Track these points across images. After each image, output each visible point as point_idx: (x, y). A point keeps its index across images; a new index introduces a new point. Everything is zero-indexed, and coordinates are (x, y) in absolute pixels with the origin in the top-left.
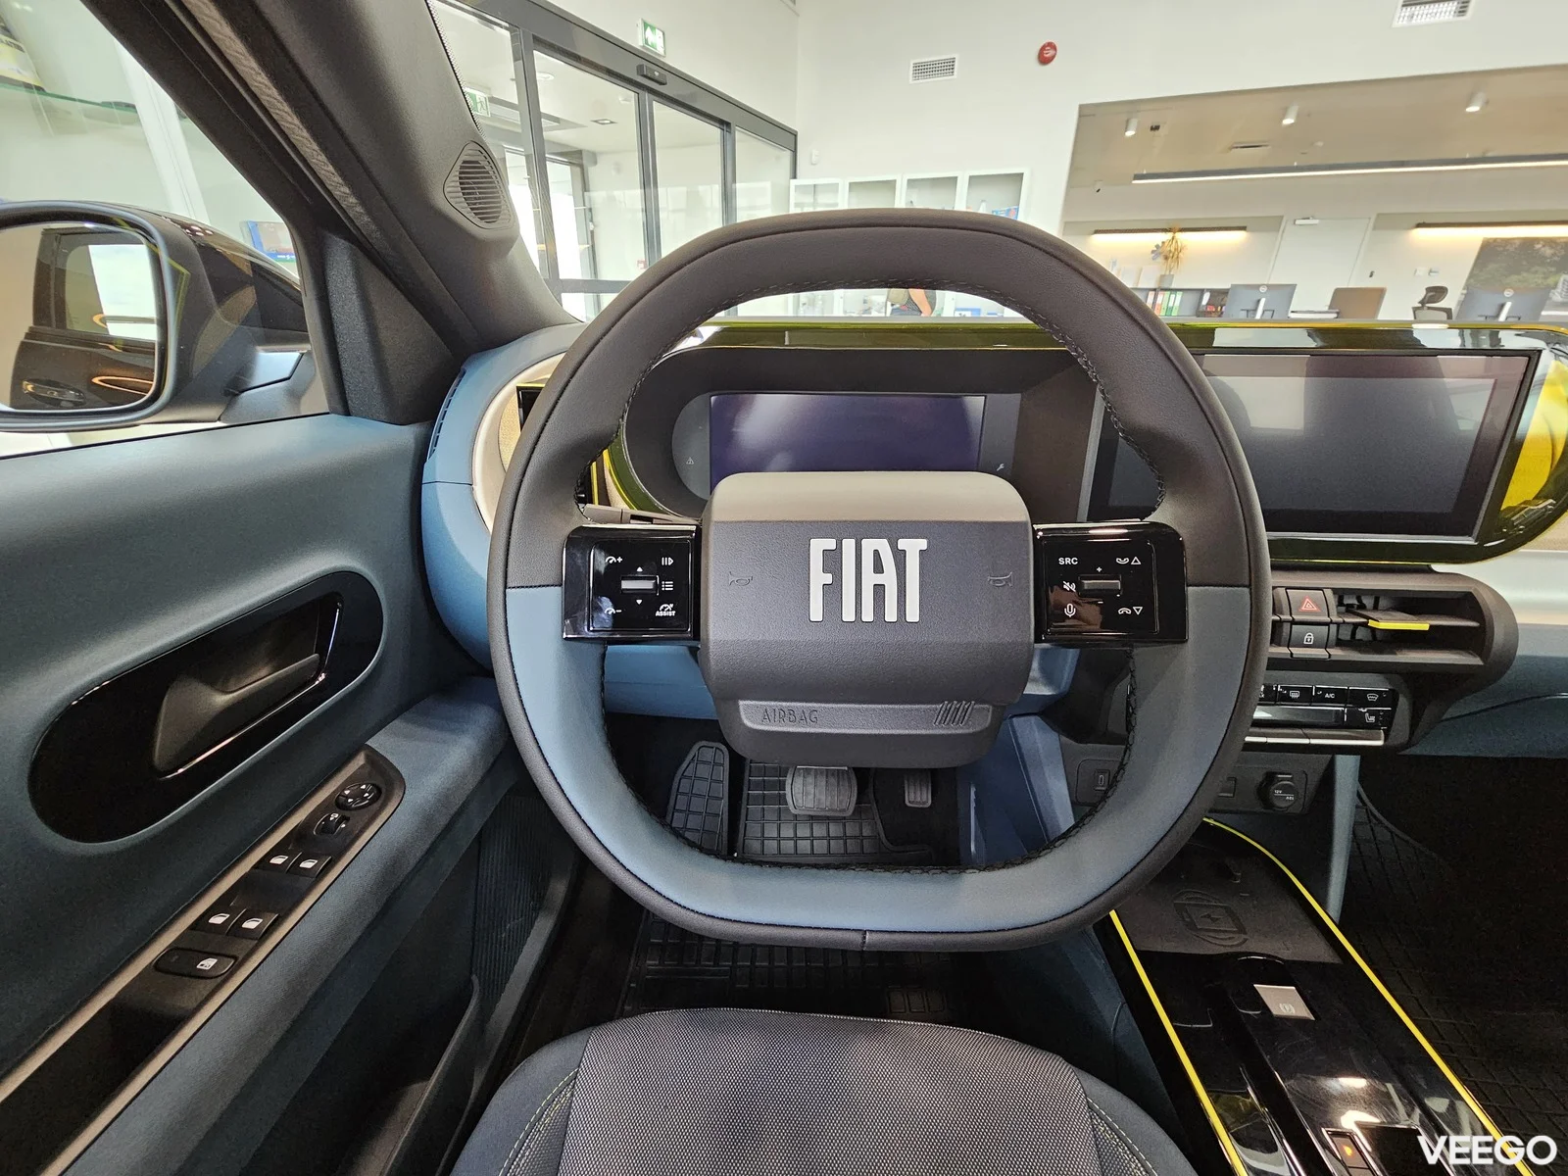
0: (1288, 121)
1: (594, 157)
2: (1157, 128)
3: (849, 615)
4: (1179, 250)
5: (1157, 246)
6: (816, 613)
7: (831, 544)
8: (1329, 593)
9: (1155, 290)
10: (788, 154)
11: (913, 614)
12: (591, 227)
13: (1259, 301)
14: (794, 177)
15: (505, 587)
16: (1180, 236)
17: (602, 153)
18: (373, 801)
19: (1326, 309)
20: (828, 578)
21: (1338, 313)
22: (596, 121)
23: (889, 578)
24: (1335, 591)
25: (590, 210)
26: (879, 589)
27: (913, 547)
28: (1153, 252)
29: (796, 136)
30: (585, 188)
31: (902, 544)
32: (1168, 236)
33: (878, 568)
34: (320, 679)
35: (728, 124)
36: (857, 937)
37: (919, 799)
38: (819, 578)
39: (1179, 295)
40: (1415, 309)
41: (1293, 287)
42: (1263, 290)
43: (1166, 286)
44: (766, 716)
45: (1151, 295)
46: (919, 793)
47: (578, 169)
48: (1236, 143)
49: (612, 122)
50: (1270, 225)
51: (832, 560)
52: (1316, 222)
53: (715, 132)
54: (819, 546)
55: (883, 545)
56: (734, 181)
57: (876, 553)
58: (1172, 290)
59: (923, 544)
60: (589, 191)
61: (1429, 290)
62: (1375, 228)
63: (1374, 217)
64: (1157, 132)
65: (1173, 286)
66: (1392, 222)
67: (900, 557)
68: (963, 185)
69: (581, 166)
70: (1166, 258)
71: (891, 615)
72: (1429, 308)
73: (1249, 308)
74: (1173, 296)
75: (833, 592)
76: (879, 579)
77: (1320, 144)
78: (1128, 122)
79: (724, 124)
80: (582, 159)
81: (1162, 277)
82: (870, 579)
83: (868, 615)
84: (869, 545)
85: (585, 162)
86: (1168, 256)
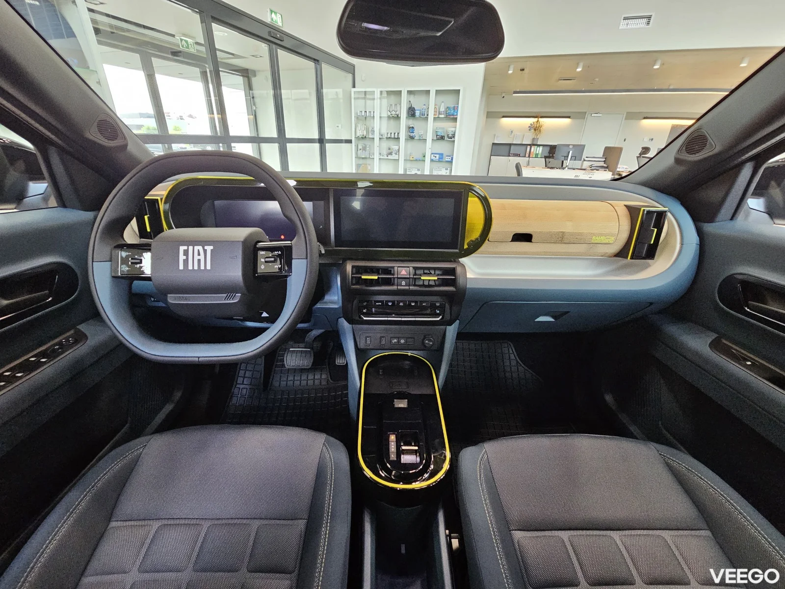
0: (579, 70)
1: (254, 73)
2: (523, 70)
3: (190, 268)
4: (540, 126)
5: (531, 124)
6: (181, 267)
7: (186, 248)
8: (411, 268)
9: (530, 145)
10: (350, 75)
11: (209, 267)
12: (254, 108)
13: (569, 152)
14: (354, 86)
15: (93, 262)
16: (541, 120)
17: (259, 71)
18: (73, 343)
19: (601, 156)
20: (185, 257)
21: (605, 158)
22: (253, 56)
23: (202, 257)
24: (414, 268)
25: (253, 98)
26: (199, 261)
27: (209, 248)
28: (529, 127)
29: (354, 67)
30: (250, 87)
31: (206, 247)
32: (536, 120)
33: (199, 254)
34: (50, 299)
35: (318, 61)
36: (197, 359)
37: (341, 362)
38: (182, 257)
39: (541, 148)
40: (638, 157)
41: (584, 146)
42: (571, 147)
43: (535, 143)
44: (175, 299)
45: (529, 148)
46: (341, 359)
47: (246, 79)
48: (561, 78)
49: (261, 57)
50: (580, 116)
51: (186, 253)
52: (601, 115)
53: (311, 64)
54: (182, 248)
55: (200, 248)
56: (322, 88)
57: (198, 250)
58: (539, 145)
59: (212, 247)
60: (252, 90)
61: (643, 148)
62: (626, 119)
63: (625, 114)
64: (523, 71)
65: (538, 144)
66: (633, 116)
67: (205, 251)
68: (433, 94)
69: (248, 77)
70: (535, 130)
71: (202, 267)
72: (643, 157)
73: (566, 155)
74: (538, 148)
75: (186, 262)
76: (199, 257)
77: (597, 79)
78: (509, 66)
79: (316, 61)
80: (248, 73)
81: (534, 139)
82: (196, 257)
83: (196, 268)
84: (196, 248)
85: (250, 76)
86: (536, 129)
